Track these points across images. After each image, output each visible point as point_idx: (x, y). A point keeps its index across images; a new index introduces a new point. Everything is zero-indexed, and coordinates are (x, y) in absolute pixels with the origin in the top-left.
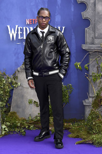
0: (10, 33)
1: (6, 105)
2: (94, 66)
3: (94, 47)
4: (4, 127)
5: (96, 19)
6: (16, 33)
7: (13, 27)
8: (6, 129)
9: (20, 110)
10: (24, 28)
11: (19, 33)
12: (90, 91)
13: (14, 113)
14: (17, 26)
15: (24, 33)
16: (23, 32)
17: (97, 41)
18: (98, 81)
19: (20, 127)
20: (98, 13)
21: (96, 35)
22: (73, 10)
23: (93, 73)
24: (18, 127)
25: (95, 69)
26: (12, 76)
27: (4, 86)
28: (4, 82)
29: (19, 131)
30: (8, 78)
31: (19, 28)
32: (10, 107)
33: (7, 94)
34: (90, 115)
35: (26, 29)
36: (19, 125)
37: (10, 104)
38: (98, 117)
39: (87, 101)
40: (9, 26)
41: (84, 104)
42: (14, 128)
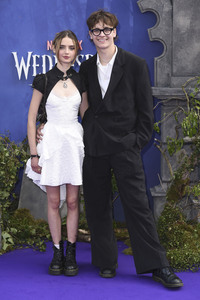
0: (17, 65)
1: (10, 197)
2: (171, 126)
3: (170, 92)
4: (6, 235)
5: (175, 41)
6: (28, 65)
7: (23, 55)
8: (10, 240)
9: (36, 205)
10: (44, 57)
11: (34, 65)
12: (163, 171)
13: (25, 211)
14: (30, 53)
15: (44, 66)
16: (41, 64)
17: (175, 81)
18: (178, 152)
19: (36, 236)
20: (178, 30)
21: (175, 71)
22: (132, 24)
23: (168, 139)
24: (32, 237)
25: (173, 131)
26: (21, 144)
27: (6, 162)
28: (7, 155)
29: (34, 244)
30: (14, 147)
31: (34, 57)
32: (17, 200)
33: (13, 177)
34: (163, 213)
35: (47, 58)
36: (34, 232)
37: (18, 195)
38: (178, 218)
39: (157, 188)
40: (15, 54)
41: (153, 194)
42: (24, 238)
